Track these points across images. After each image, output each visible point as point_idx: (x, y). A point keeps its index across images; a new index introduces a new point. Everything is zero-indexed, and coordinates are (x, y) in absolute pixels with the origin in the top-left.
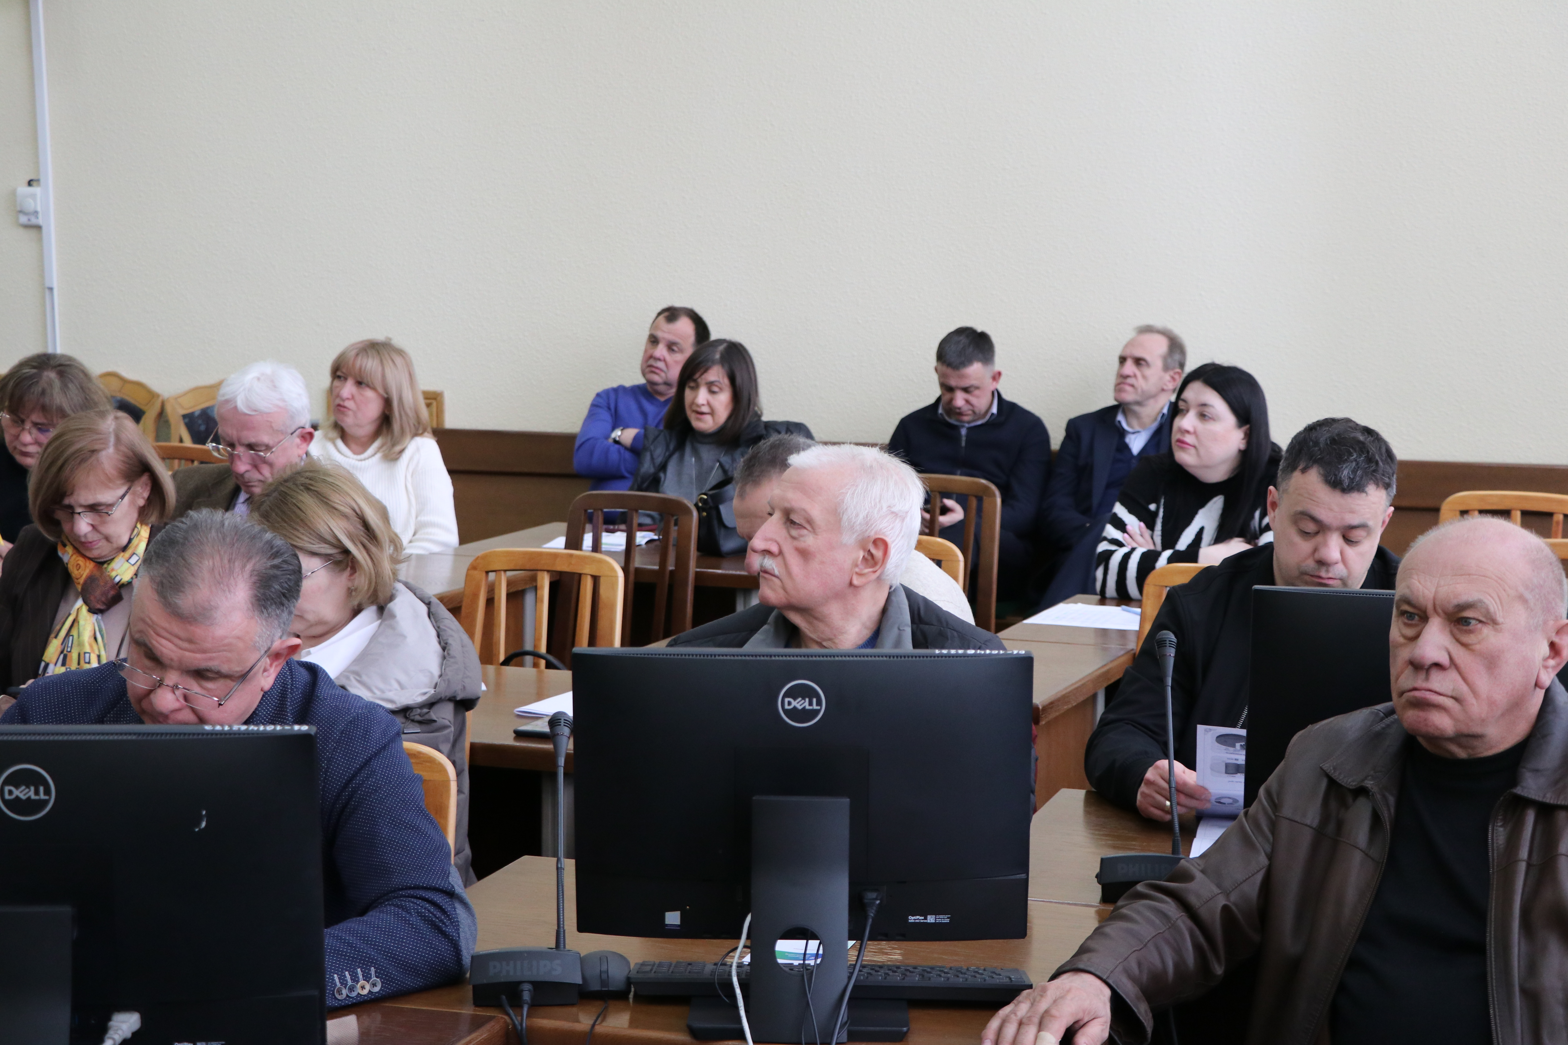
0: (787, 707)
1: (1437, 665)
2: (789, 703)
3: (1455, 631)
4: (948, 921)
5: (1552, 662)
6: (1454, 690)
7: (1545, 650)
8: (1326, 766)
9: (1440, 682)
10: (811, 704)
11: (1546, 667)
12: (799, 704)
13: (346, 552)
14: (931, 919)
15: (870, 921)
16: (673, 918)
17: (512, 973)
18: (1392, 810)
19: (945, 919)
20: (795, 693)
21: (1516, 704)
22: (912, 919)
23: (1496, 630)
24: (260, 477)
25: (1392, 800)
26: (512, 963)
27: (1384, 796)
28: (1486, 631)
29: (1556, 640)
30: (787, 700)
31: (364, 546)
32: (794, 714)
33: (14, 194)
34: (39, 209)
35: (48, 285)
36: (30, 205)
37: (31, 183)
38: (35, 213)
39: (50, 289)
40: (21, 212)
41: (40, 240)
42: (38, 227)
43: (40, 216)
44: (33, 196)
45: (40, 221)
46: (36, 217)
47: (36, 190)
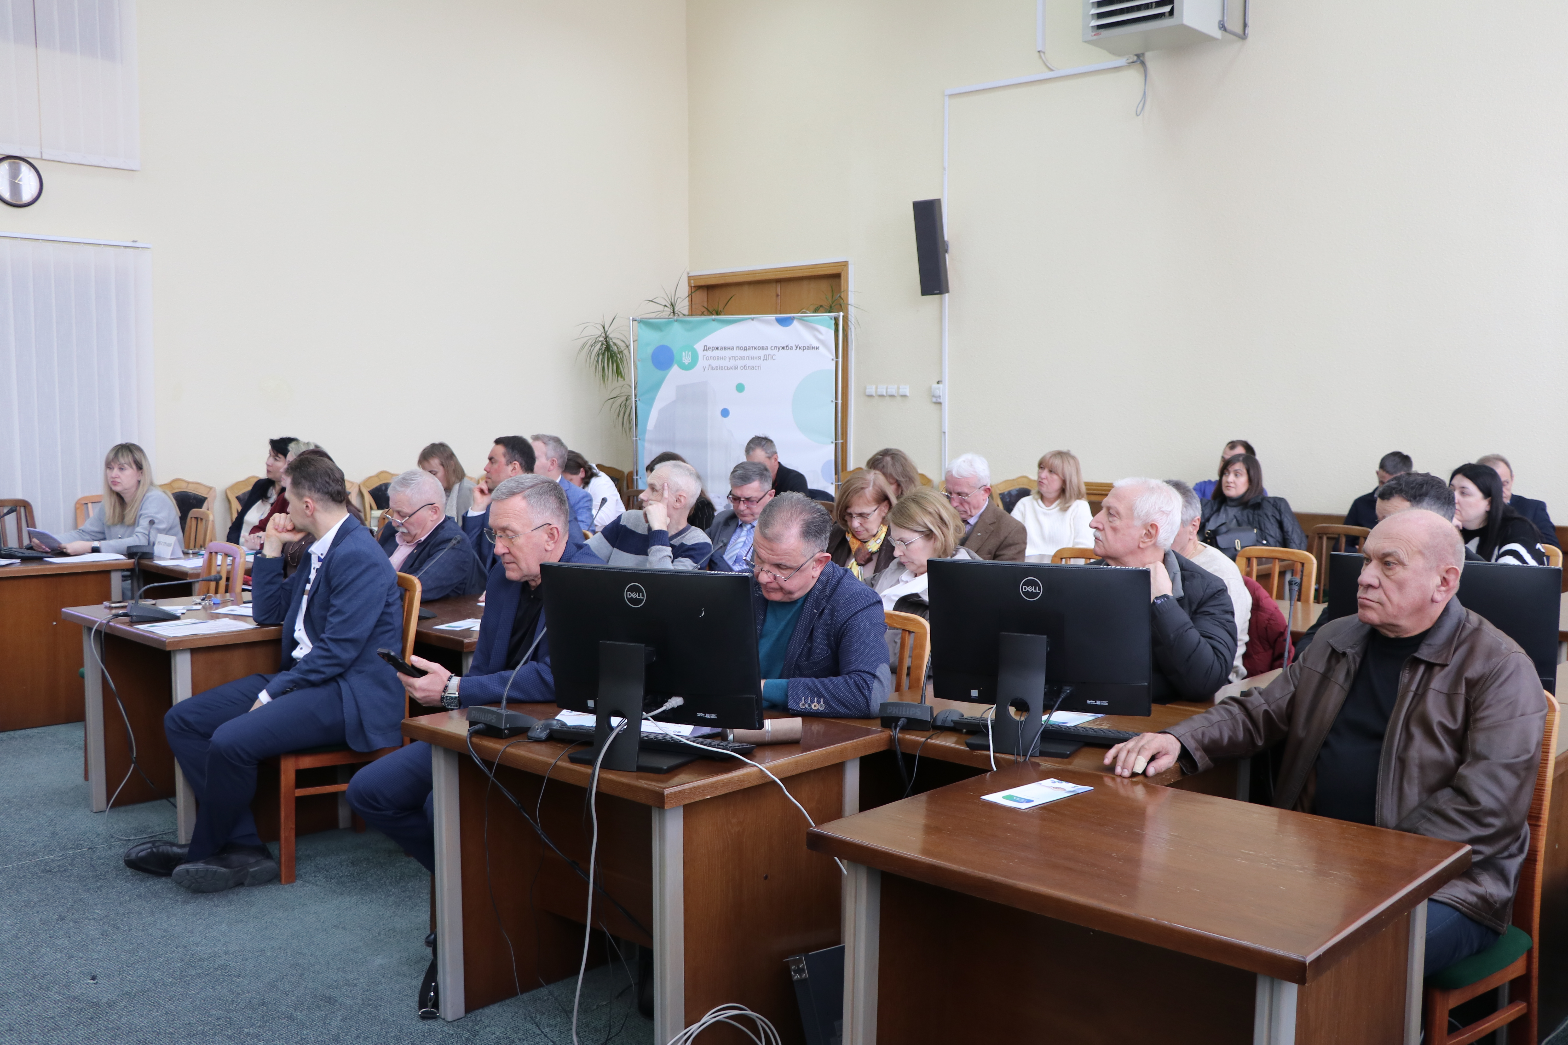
0: (1024, 590)
1: (1371, 586)
2: (1025, 589)
3: (1384, 568)
4: (1107, 704)
5: (1443, 588)
6: (1379, 599)
7: (1439, 581)
8: (1331, 641)
9: (1372, 595)
10: (1035, 589)
11: (1441, 592)
12: (1030, 589)
13: (931, 531)
14: (1098, 703)
15: (1061, 699)
16: (974, 693)
17: (897, 713)
18: (1357, 665)
19: (1104, 703)
20: (1027, 584)
21: (1419, 610)
22: (1088, 702)
23: (1405, 569)
25: (1358, 660)
26: (898, 708)
27: (1354, 658)
28: (1399, 569)
29: (1446, 576)
30: (1024, 587)
31: (939, 528)
32: (1027, 594)
33: (930, 388)
34: (941, 395)
35: (943, 431)
36: (937, 393)
37: (938, 383)
38: (940, 397)
39: (944, 433)
40: (933, 396)
41: (941, 409)
42: (940, 403)
43: (942, 397)
44: (939, 388)
45: (941, 400)
46: (940, 399)
47: (940, 386)
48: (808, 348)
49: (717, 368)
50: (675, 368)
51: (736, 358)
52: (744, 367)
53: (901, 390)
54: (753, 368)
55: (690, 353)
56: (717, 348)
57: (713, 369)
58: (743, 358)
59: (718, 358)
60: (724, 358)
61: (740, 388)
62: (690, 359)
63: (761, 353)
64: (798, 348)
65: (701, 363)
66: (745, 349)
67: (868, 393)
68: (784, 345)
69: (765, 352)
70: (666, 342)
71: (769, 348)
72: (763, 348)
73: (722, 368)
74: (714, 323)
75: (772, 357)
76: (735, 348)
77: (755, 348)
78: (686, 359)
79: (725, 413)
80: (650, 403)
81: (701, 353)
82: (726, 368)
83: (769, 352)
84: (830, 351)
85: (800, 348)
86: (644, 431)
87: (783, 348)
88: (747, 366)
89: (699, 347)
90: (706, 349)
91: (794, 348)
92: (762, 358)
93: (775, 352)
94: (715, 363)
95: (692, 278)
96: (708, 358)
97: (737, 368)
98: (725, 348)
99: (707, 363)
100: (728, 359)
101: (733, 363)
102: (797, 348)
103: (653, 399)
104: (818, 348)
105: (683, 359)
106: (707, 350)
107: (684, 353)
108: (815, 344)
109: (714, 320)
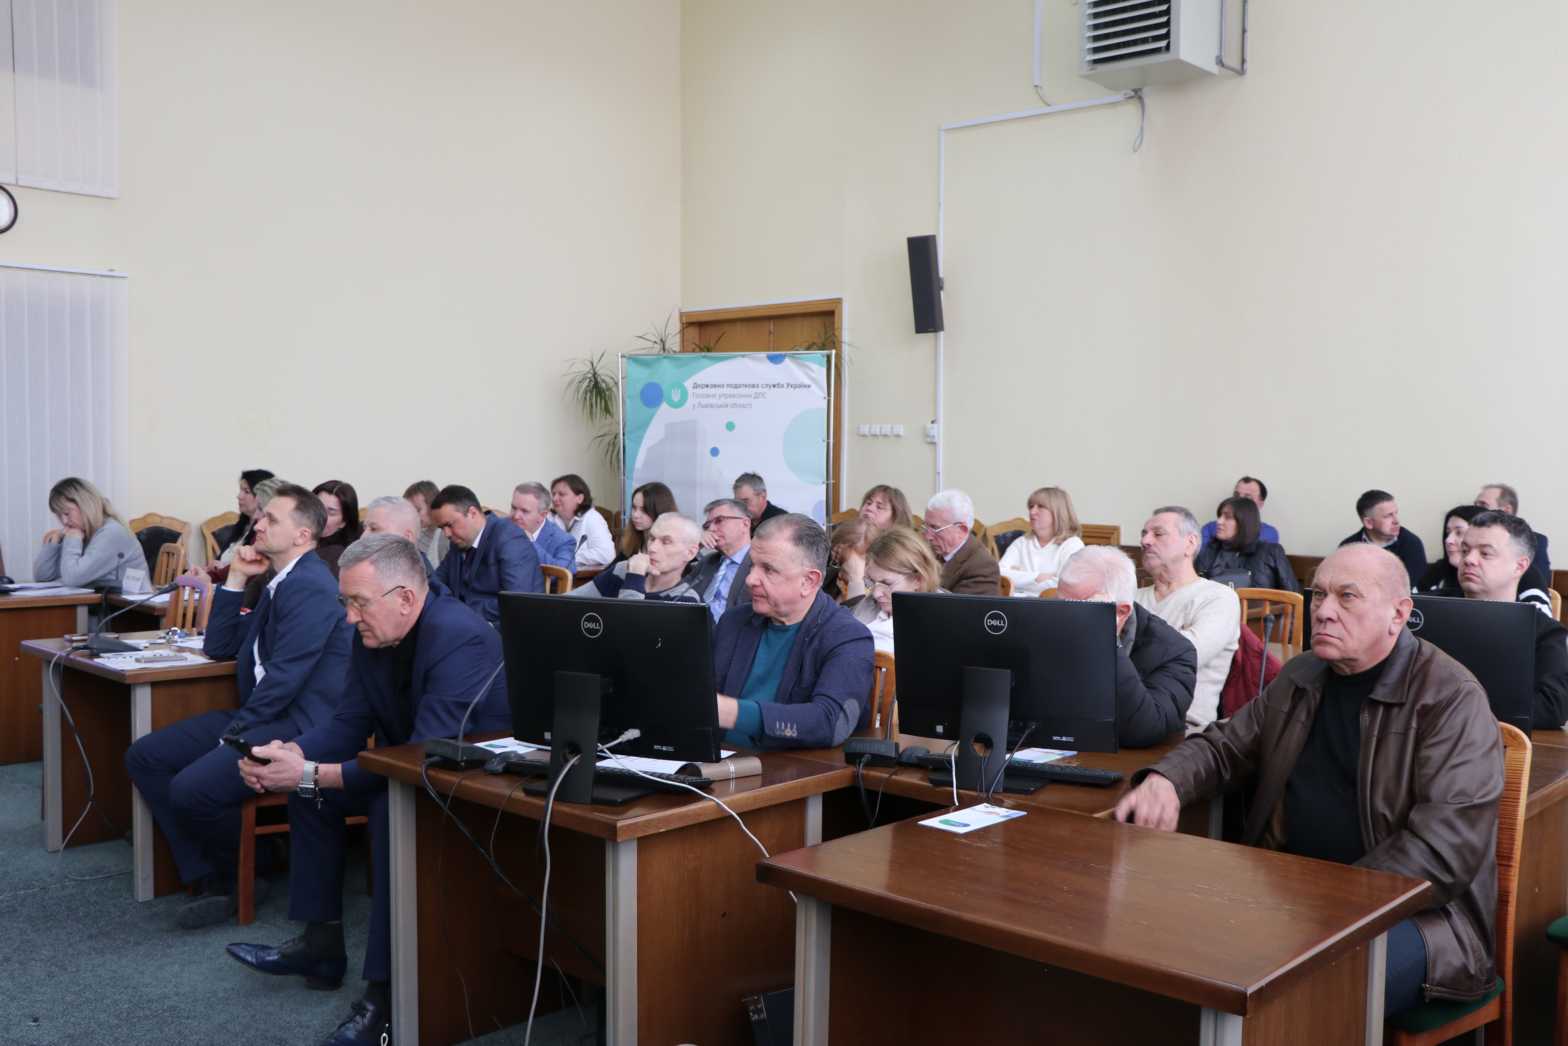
0: (988, 624)
1: (1330, 619)
2: (990, 622)
3: (1342, 601)
4: (1073, 740)
5: (1397, 621)
6: (1339, 634)
7: (1393, 613)
8: (1292, 676)
9: (1330, 629)
10: (1000, 623)
11: (1395, 623)
12: (995, 623)
14: (1064, 739)
15: (1025, 735)
16: (940, 729)
17: (862, 749)
18: (1318, 701)
19: (1071, 739)
20: (992, 617)
21: (1376, 642)
22: (1055, 738)
23: (1363, 601)
24: (938, 544)
25: (1318, 696)
26: (862, 744)
27: (1314, 694)
28: (1357, 601)
29: (1400, 608)
30: (989, 620)
32: (992, 627)
33: (925, 428)
34: (936, 435)
35: (937, 471)
36: (932, 433)
37: (933, 422)
38: (934, 437)
39: (939, 473)
40: (928, 436)
41: (935, 450)
42: (935, 443)
43: (936, 438)
44: (933, 428)
45: (936, 441)
46: (934, 439)
47: (935, 425)
48: (800, 386)
49: (706, 406)
50: (664, 407)
51: (726, 396)
52: (734, 405)
53: (894, 430)
54: (744, 406)
55: (679, 390)
56: (707, 386)
57: (703, 407)
58: (733, 396)
59: (708, 396)
60: (714, 396)
61: (730, 426)
62: (679, 396)
63: (752, 391)
64: (790, 386)
65: (691, 400)
66: (736, 387)
67: (861, 433)
68: (775, 383)
69: (755, 390)
70: (656, 380)
71: (760, 386)
72: (753, 386)
73: (712, 406)
74: (704, 360)
75: (763, 395)
76: (725, 386)
77: (746, 386)
78: (676, 398)
79: (715, 452)
80: (638, 441)
81: (690, 390)
82: (716, 406)
83: (760, 390)
84: (822, 390)
85: (791, 386)
86: (632, 470)
87: (774, 386)
88: (738, 404)
89: (688, 384)
90: (696, 386)
91: (786, 386)
92: (753, 396)
93: (766, 390)
94: (704, 401)
95: (683, 314)
96: (698, 396)
97: (727, 406)
98: (715, 386)
99: (696, 401)
100: (718, 397)
101: (723, 401)
102: (788, 386)
103: (641, 438)
104: (809, 386)
105: (673, 396)
106: (696, 388)
107: (673, 390)
108: (807, 382)
109: (704, 357)
